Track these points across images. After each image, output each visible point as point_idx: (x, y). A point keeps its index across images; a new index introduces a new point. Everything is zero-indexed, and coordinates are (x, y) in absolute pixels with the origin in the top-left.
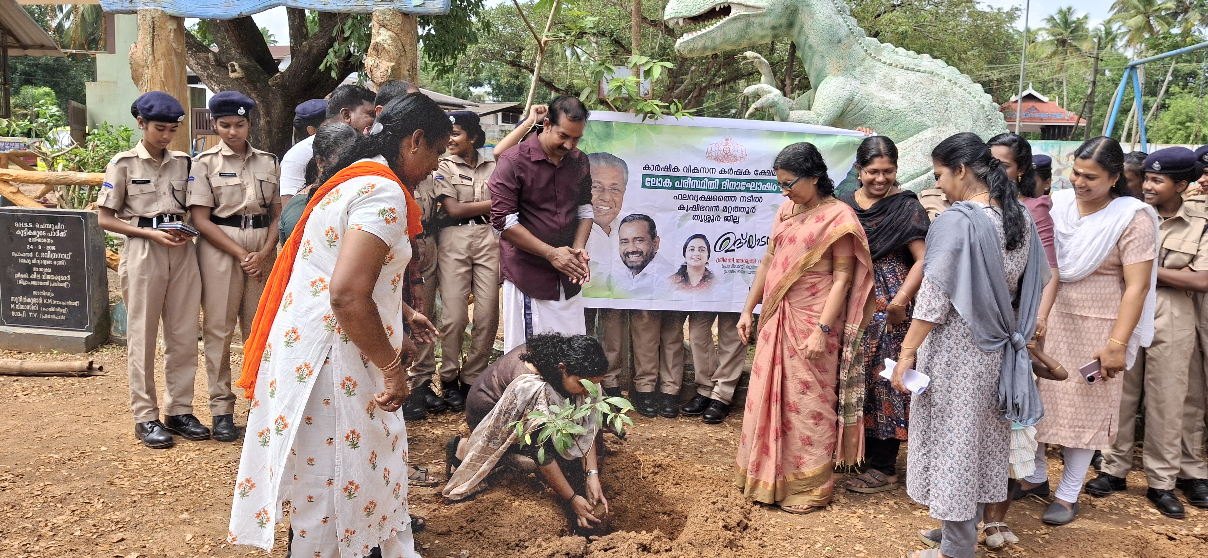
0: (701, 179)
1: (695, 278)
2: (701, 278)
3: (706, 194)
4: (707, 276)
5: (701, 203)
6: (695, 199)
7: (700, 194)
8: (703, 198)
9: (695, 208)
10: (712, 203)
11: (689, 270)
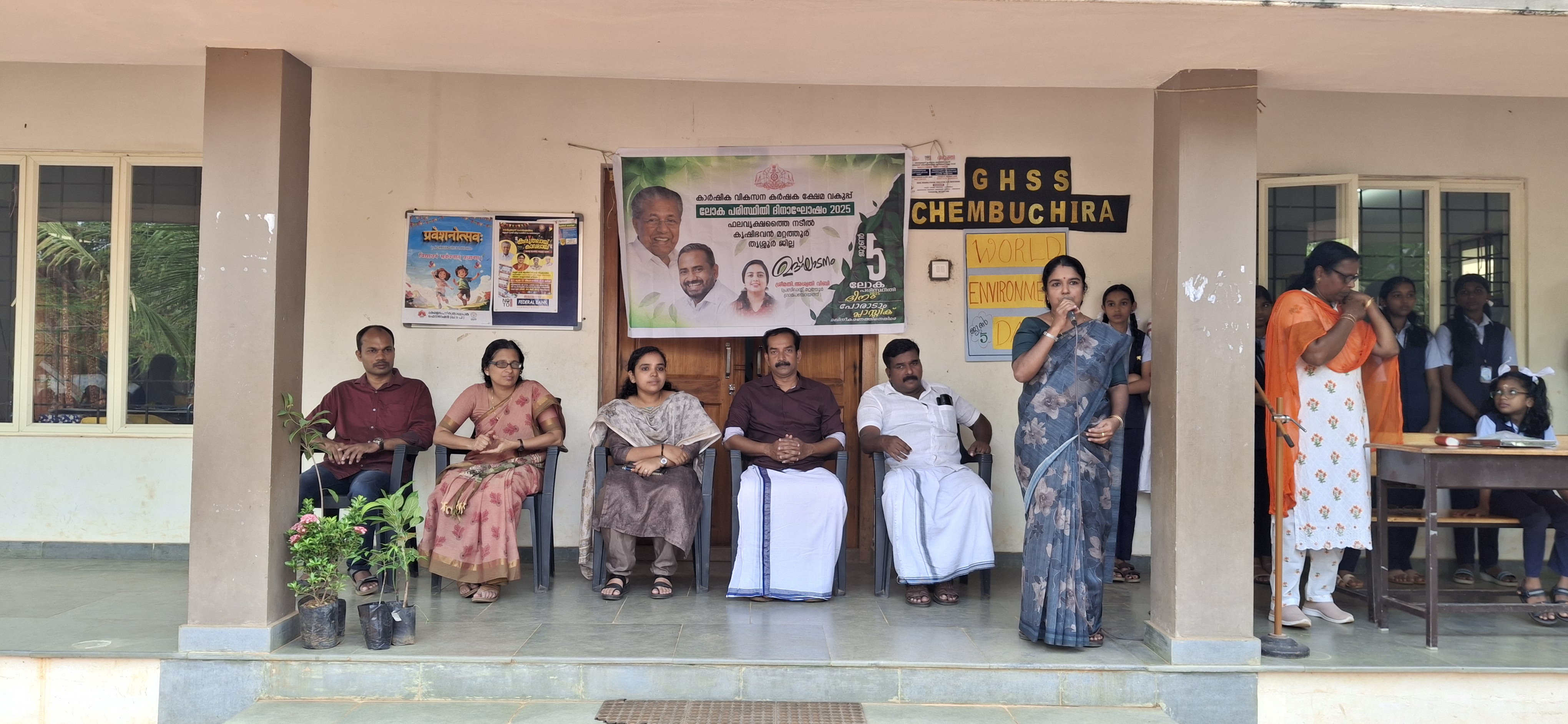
0: (753, 205)
1: (756, 304)
2: (761, 303)
3: (759, 220)
4: (768, 301)
5: (756, 229)
6: (749, 225)
7: (753, 220)
8: (757, 224)
9: (751, 235)
10: (766, 229)
11: (750, 296)
